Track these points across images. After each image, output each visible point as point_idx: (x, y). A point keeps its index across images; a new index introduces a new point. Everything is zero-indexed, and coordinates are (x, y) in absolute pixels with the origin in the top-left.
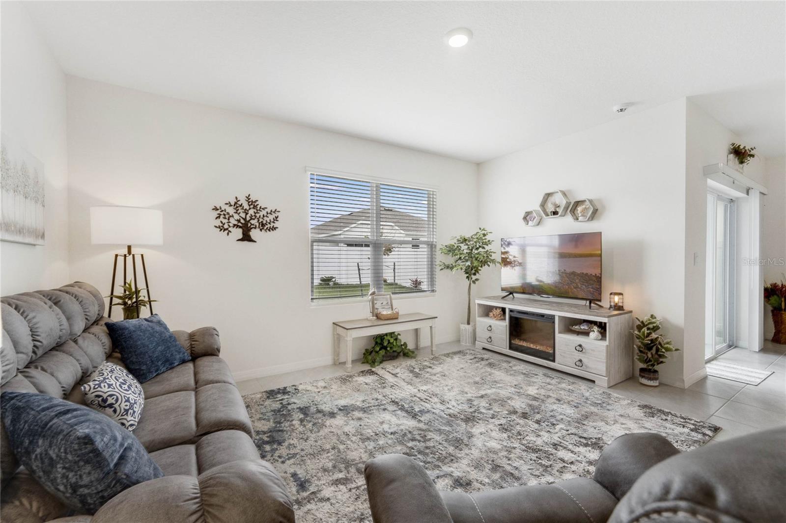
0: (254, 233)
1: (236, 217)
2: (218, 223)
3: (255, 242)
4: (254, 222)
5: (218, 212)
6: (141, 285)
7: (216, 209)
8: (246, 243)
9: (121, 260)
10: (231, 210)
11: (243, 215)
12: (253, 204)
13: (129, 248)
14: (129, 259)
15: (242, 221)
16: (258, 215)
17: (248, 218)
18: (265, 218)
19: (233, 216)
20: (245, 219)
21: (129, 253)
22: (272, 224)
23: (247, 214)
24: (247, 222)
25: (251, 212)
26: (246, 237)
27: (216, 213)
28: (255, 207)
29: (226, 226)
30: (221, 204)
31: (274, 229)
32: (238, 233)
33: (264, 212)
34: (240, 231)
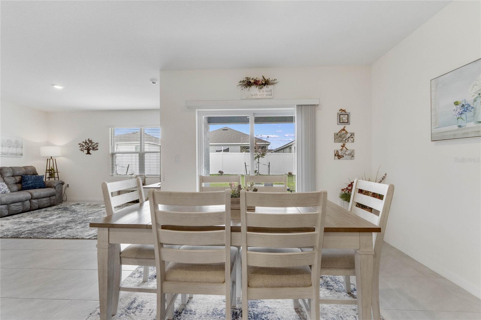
0: (91, 151)
1: (86, 146)
2: (80, 149)
3: (91, 154)
4: (91, 147)
5: (80, 145)
6: (55, 168)
7: (79, 144)
8: (88, 155)
9: (49, 160)
10: (84, 144)
11: (87, 145)
12: (91, 141)
13: (51, 157)
14: (51, 160)
15: (87, 147)
16: (92, 145)
17: (89, 146)
18: (94, 146)
19: (84, 146)
20: (88, 147)
21: (51, 158)
22: (96, 148)
23: (88, 145)
24: (88, 148)
25: (90, 144)
26: (88, 153)
27: (79, 146)
28: (91, 142)
29: (83, 150)
30: (81, 142)
31: (97, 149)
32: (86, 151)
33: (94, 144)
34: (87, 150)
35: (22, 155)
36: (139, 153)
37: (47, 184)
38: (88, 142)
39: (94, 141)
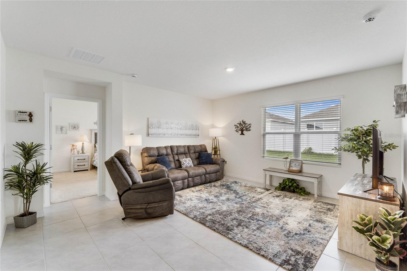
0: (244, 132)
1: (240, 127)
3: (244, 135)
4: (244, 128)
5: (236, 126)
6: (218, 147)
7: (235, 125)
9: (214, 140)
10: (238, 125)
11: (241, 127)
12: (244, 123)
13: (216, 137)
14: (216, 140)
15: (241, 128)
16: (245, 126)
17: (243, 127)
18: (247, 127)
19: (239, 127)
20: (242, 128)
21: (216, 138)
22: (249, 129)
23: (242, 126)
24: (242, 129)
25: (244, 125)
26: (242, 134)
27: (235, 127)
28: (244, 124)
29: (237, 130)
30: (236, 124)
31: (250, 130)
32: (240, 132)
33: (247, 125)
34: (241, 131)
35: (198, 135)
36: (294, 134)
37: (214, 160)
38: (242, 123)
39: (248, 122)
